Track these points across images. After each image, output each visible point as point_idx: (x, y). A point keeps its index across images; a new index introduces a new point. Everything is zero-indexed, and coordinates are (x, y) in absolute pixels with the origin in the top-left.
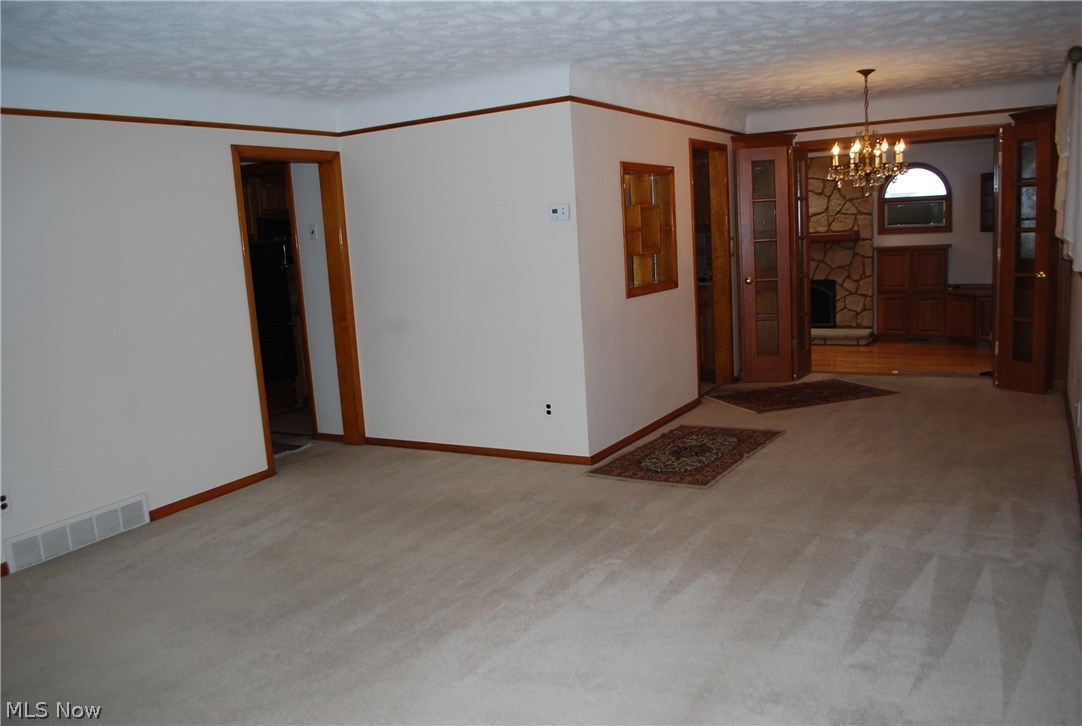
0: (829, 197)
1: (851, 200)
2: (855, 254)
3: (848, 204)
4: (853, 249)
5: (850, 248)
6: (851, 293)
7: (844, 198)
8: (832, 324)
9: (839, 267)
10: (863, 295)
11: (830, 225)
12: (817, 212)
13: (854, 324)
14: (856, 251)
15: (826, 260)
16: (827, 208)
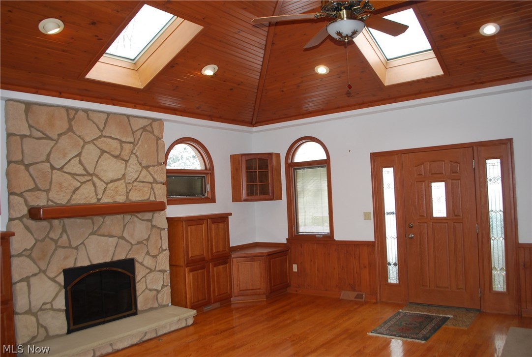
0: (126, 161)
1: (147, 167)
2: (153, 226)
3: (144, 172)
4: (150, 221)
5: (148, 220)
6: (151, 271)
7: (140, 164)
8: (134, 311)
9: (138, 243)
10: (160, 271)
11: (128, 193)
12: (116, 178)
13: (156, 305)
14: (154, 223)
15: (125, 235)
16: (124, 175)
